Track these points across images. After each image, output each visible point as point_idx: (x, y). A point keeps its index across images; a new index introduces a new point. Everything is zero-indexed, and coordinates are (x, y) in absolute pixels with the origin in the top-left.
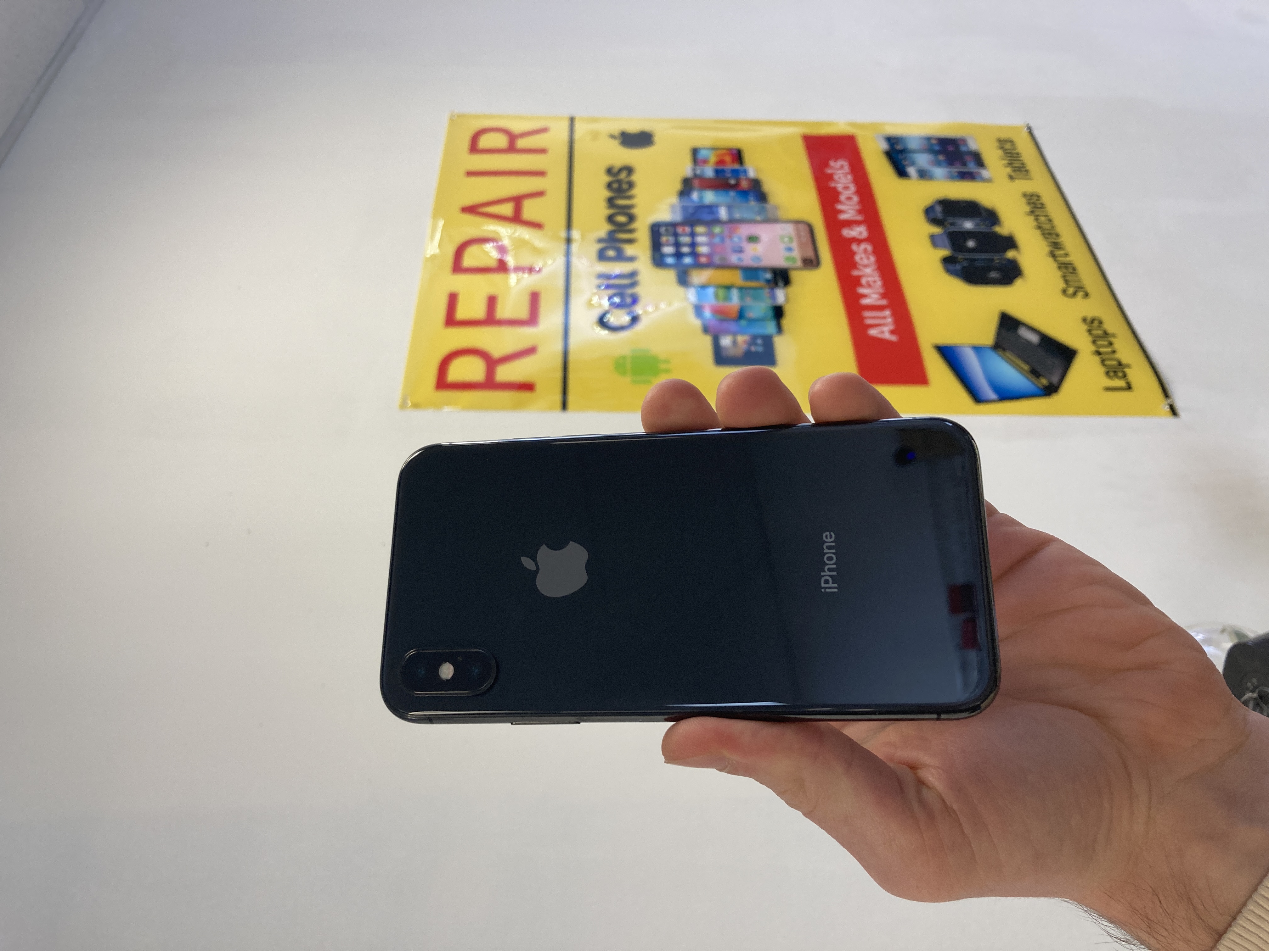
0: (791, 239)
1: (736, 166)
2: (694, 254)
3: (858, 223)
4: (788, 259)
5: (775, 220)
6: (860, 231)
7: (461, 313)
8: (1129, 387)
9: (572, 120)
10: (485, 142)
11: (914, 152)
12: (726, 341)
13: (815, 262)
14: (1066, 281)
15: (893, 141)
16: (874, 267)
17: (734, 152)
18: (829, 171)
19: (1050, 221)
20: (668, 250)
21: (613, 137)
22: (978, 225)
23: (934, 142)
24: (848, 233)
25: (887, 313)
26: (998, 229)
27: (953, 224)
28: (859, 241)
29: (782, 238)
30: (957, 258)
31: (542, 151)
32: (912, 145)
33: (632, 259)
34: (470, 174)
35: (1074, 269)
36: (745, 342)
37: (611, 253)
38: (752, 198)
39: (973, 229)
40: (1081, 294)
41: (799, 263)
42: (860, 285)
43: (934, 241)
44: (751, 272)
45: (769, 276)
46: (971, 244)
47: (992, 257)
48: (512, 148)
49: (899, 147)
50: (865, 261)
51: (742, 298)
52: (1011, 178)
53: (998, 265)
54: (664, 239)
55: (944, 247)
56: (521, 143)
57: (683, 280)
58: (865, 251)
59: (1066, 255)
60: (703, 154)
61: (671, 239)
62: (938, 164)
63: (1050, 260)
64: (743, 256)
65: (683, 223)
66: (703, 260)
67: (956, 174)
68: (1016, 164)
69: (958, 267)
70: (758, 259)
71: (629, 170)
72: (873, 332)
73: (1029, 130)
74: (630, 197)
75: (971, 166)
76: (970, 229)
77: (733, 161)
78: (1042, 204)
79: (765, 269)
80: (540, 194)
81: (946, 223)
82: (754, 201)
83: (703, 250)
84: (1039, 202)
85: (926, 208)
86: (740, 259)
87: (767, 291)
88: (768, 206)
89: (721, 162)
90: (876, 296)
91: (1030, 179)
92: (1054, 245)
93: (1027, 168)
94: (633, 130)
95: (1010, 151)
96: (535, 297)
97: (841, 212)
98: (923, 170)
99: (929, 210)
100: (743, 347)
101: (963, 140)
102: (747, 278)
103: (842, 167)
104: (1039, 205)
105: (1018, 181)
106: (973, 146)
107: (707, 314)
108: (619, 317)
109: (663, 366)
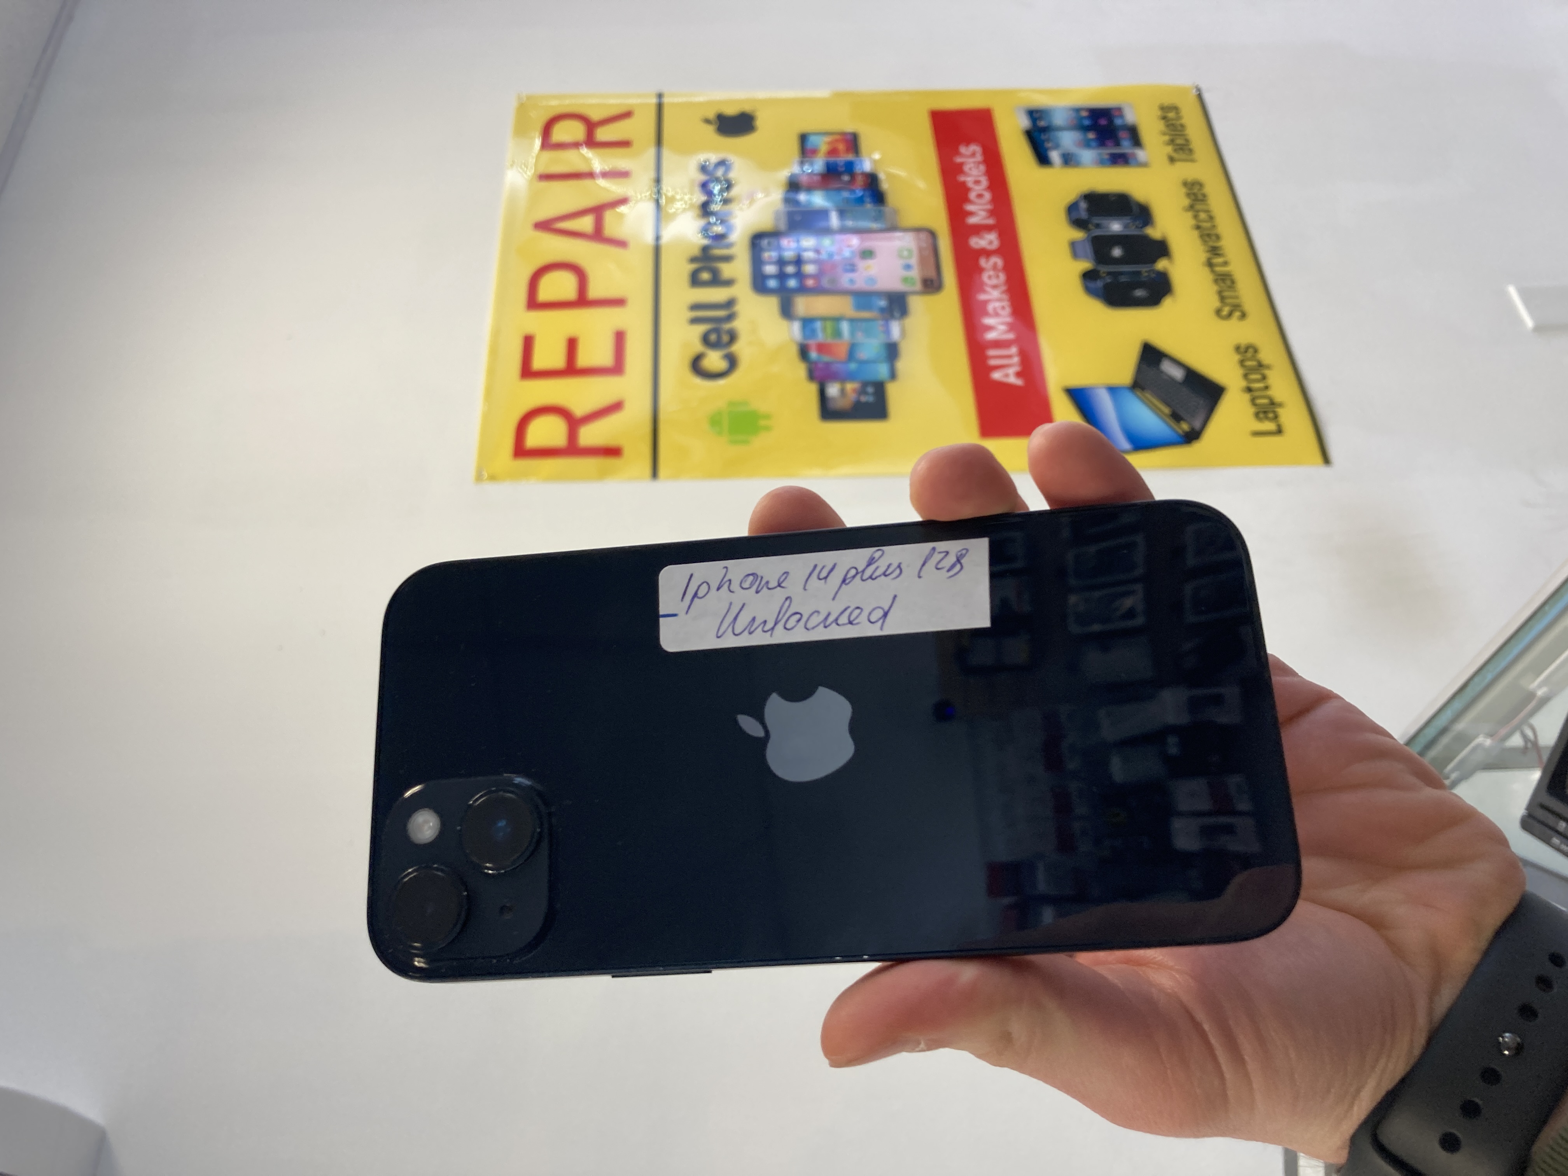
0: (910, 253)
1: (850, 157)
2: (800, 275)
3: (988, 228)
4: (905, 280)
5: (893, 228)
6: (988, 240)
7: (538, 362)
8: (1279, 431)
9: (660, 96)
10: (560, 133)
11: (1059, 129)
12: (833, 390)
13: (936, 284)
14: (1222, 299)
15: (1036, 115)
16: (1004, 288)
17: (849, 137)
18: (959, 160)
19: (1211, 218)
20: (770, 269)
21: (707, 121)
22: (1126, 226)
23: (1084, 114)
24: (976, 242)
25: (1014, 350)
26: (1150, 231)
27: (1098, 226)
28: (987, 253)
29: (900, 252)
30: (1099, 272)
31: (625, 144)
32: (1059, 120)
33: (729, 283)
34: (545, 177)
35: (1233, 282)
36: (854, 390)
37: (705, 276)
38: (867, 200)
39: (1121, 231)
40: (1237, 314)
41: (918, 286)
42: (986, 314)
43: (1075, 249)
44: (863, 298)
45: (883, 303)
46: (1117, 252)
47: (1140, 270)
48: (590, 141)
49: (1042, 124)
50: (994, 282)
51: (852, 333)
52: (1172, 160)
53: (1145, 280)
54: (765, 254)
55: (1086, 257)
56: (602, 134)
57: (787, 311)
58: (995, 267)
59: (1226, 263)
60: (813, 140)
61: (774, 255)
62: (1087, 144)
63: (1207, 270)
64: (855, 276)
65: (788, 233)
66: (810, 283)
67: (1107, 157)
68: (1179, 141)
69: (1099, 284)
70: (872, 280)
71: (726, 165)
72: (997, 375)
73: (1199, 93)
74: (731, 201)
75: (1126, 147)
76: (1118, 232)
77: (848, 150)
78: (1204, 196)
79: (879, 294)
80: (622, 201)
81: (1090, 226)
82: (870, 203)
83: (809, 269)
84: (1200, 192)
85: (1069, 206)
86: (852, 281)
87: (881, 322)
88: (886, 210)
89: (833, 152)
90: (1003, 328)
91: (1193, 161)
92: (1212, 250)
93: (1191, 147)
94: (731, 111)
95: (1174, 122)
96: (620, 338)
97: (971, 214)
98: (1068, 154)
99: (1072, 209)
100: (852, 397)
101: (1119, 110)
102: (859, 307)
103: (973, 155)
104: (1200, 197)
105: (1178, 165)
106: (1130, 117)
107: (814, 355)
108: (714, 360)
109: (763, 423)
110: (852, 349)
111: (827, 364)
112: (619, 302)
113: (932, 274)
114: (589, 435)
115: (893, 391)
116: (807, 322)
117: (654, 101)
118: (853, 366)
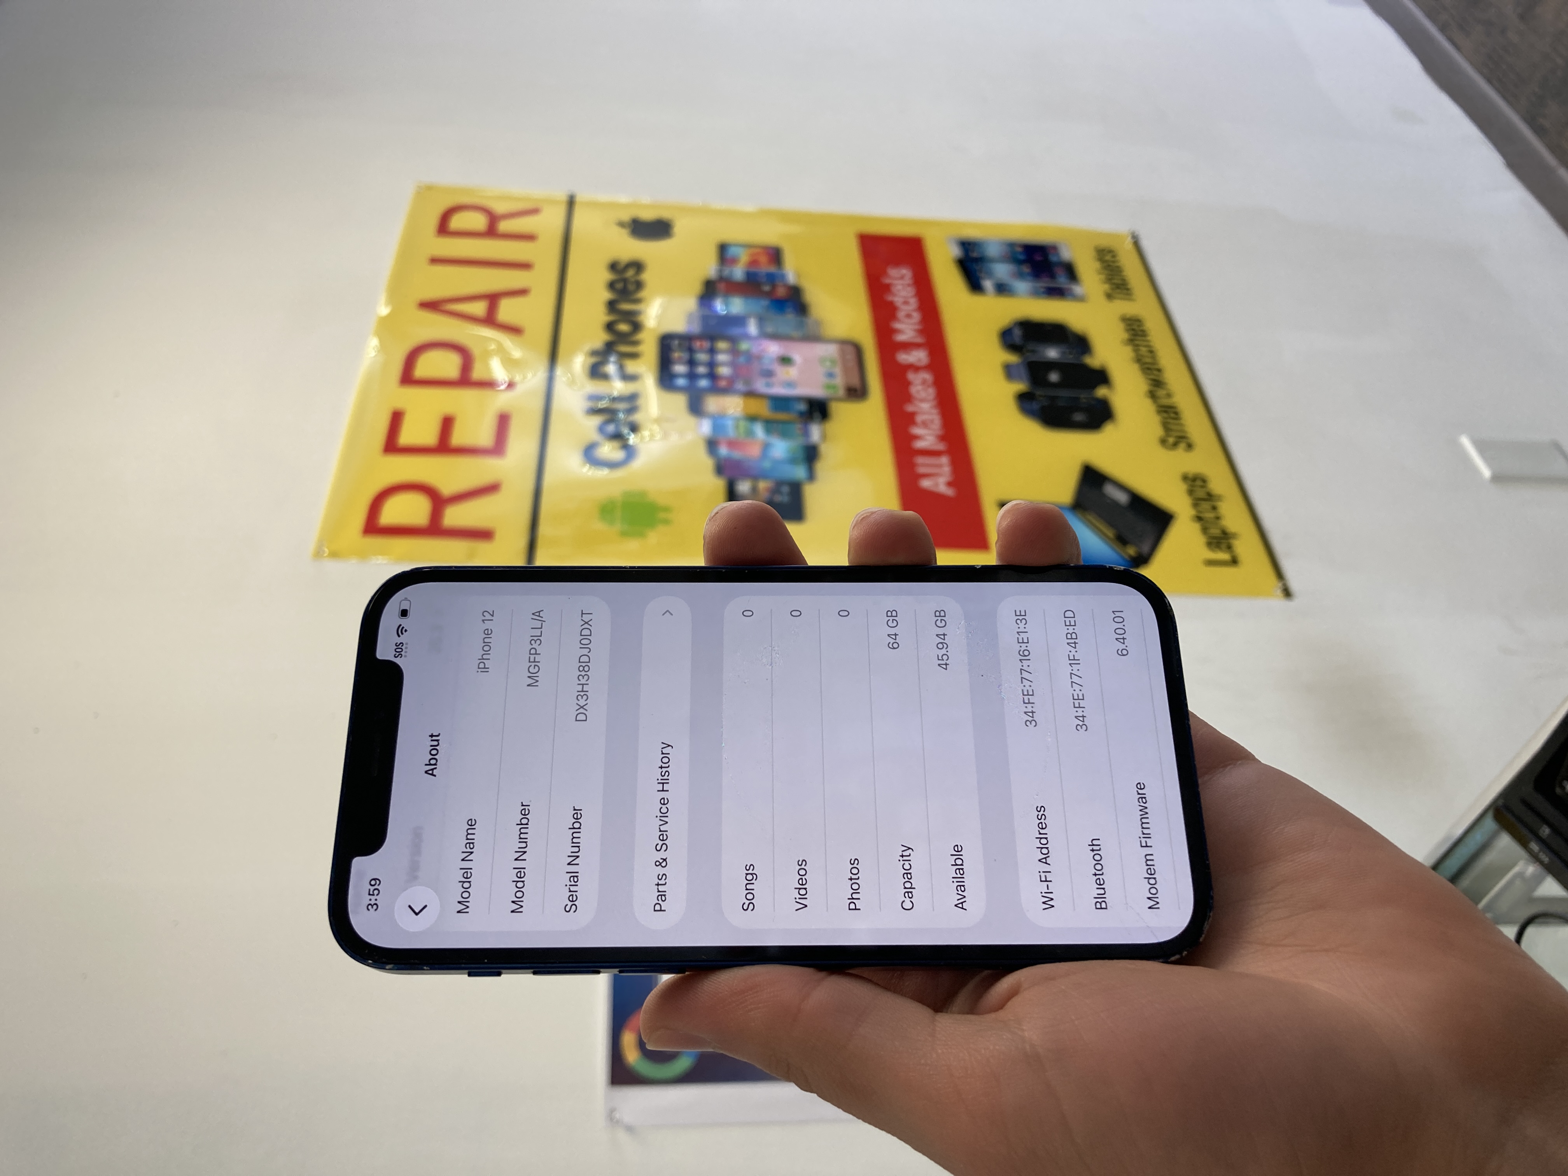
0: (833, 362)
1: (773, 269)
2: (712, 376)
3: (916, 346)
4: (828, 387)
5: (816, 339)
6: (919, 357)
7: (406, 438)
8: (1234, 561)
9: (572, 196)
10: (458, 222)
11: (992, 260)
12: (744, 485)
13: (860, 393)
14: (1167, 429)
15: (968, 246)
16: (934, 403)
17: (772, 251)
18: (887, 281)
19: (1151, 352)
20: (680, 368)
21: (621, 224)
22: (1064, 353)
23: (1019, 249)
24: (904, 358)
25: (944, 460)
26: (1088, 360)
27: (1033, 351)
28: (916, 368)
29: (822, 360)
30: (1035, 394)
31: (529, 237)
32: (993, 251)
33: (635, 378)
34: (435, 261)
35: (1176, 413)
36: (768, 488)
38: (790, 310)
39: (1058, 358)
40: (1182, 445)
41: (841, 392)
42: (914, 423)
43: (1009, 372)
44: (780, 403)
45: (802, 407)
46: (1054, 377)
47: (1078, 395)
48: (491, 232)
49: (975, 255)
50: (923, 394)
52: (1109, 296)
53: (1084, 405)
54: (676, 355)
55: (1020, 379)
56: (504, 226)
57: (696, 408)
58: (924, 382)
59: (1169, 396)
60: (732, 251)
61: (685, 356)
62: (1020, 276)
63: (1150, 401)
64: (773, 381)
65: (701, 337)
66: (723, 383)
67: (1042, 290)
68: (1117, 281)
69: (1035, 406)
71: (638, 266)
72: (926, 484)
73: (1135, 241)
74: (638, 301)
75: (1062, 280)
76: (1054, 359)
77: (770, 263)
78: (1143, 331)
79: (799, 399)
80: (522, 292)
81: (1025, 351)
82: (791, 313)
83: (724, 371)
84: (1141, 328)
85: (1002, 330)
86: (768, 386)
87: (799, 425)
88: (808, 320)
89: (753, 263)
90: (932, 438)
91: (1131, 299)
92: (1153, 383)
93: (1129, 287)
94: (648, 215)
95: (1110, 263)
96: (503, 421)
97: (898, 331)
98: (1002, 284)
99: (1005, 333)
100: (767, 496)
101: (1054, 247)
102: (776, 410)
103: (902, 278)
104: (1140, 333)
105: (1117, 301)
107: (723, 451)
108: (610, 451)
109: (662, 515)
111: (738, 461)
114: (456, 516)
115: (811, 492)
116: (718, 420)
117: (565, 199)
118: (767, 464)
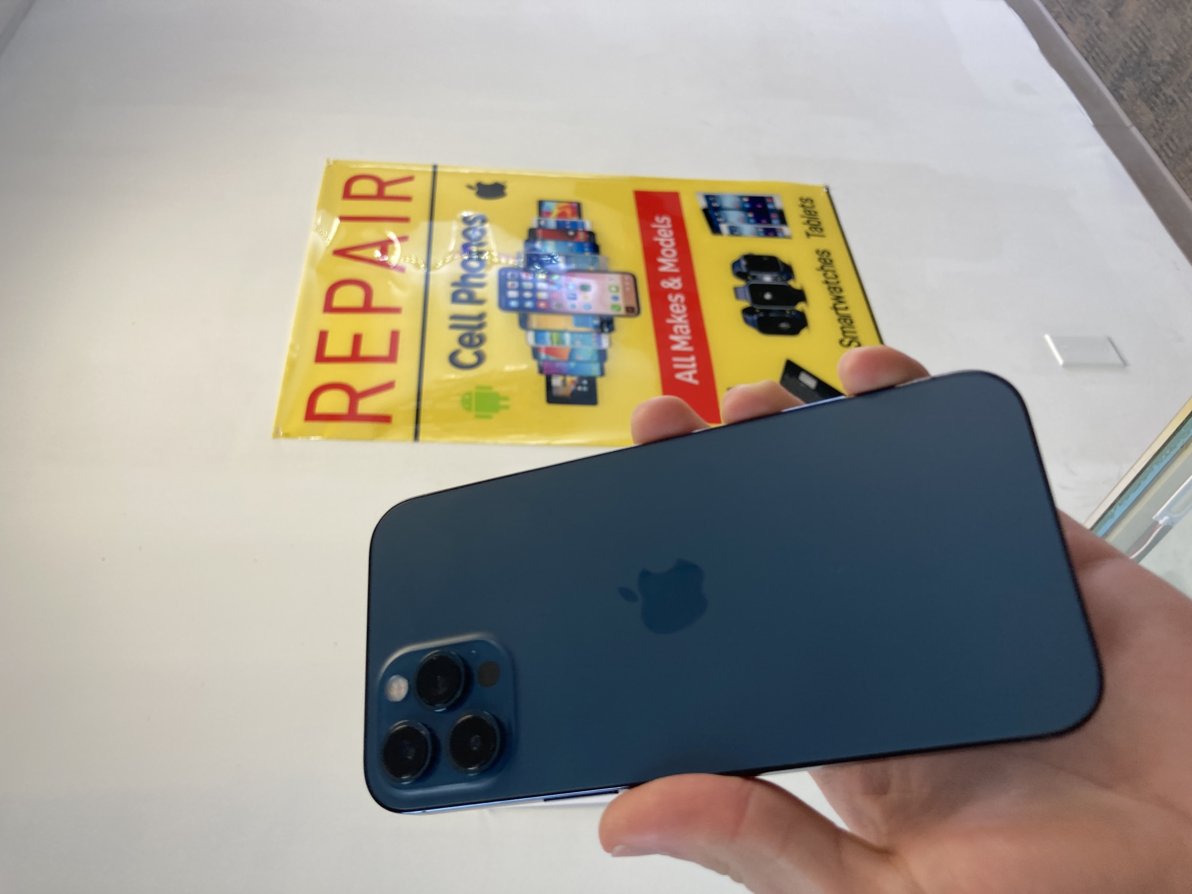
0: (617, 289)
1: (575, 219)
2: (535, 299)
3: (675, 275)
4: (614, 307)
5: (606, 272)
6: (675, 283)
7: (330, 351)
9: (435, 167)
10: (357, 188)
11: (727, 209)
12: (557, 381)
13: (636, 310)
14: (844, 332)
15: (711, 199)
16: (685, 316)
17: (575, 205)
18: (654, 226)
19: (836, 276)
20: (512, 294)
21: (470, 187)
22: (775, 279)
23: (746, 200)
24: (665, 284)
25: (692, 359)
26: (791, 283)
27: (754, 277)
28: (674, 292)
29: (610, 288)
30: (755, 309)
31: (407, 199)
32: (728, 203)
33: (481, 302)
34: (345, 218)
35: (852, 322)
36: (573, 382)
37: (463, 296)
38: (587, 249)
39: (771, 282)
41: (623, 311)
42: (673, 333)
43: (737, 292)
44: (581, 318)
45: (597, 322)
46: (768, 296)
47: (785, 309)
48: (380, 195)
49: (715, 205)
50: (678, 311)
51: (573, 342)
52: (808, 235)
53: (788, 316)
54: (510, 284)
55: (746, 299)
56: (389, 191)
57: (524, 323)
58: (679, 301)
59: (847, 308)
60: (547, 206)
61: (516, 284)
62: (747, 221)
63: (833, 312)
64: (576, 302)
66: (542, 305)
67: (761, 230)
68: (813, 222)
69: (755, 317)
70: (588, 306)
71: (482, 219)
72: (679, 376)
73: (827, 191)
74: (482, 244)
75: (775, 224)
76: (769, 282)
77: (573, 214)
78: (831, 261)
79: (594, 316)
81: (749, 277)
82: (589, 251)
83: (542, 295)
84: (828, 258)
85: (732, 263)
86: (574, 306)
87: (594, 335)
88: (600, 257)
89: (562, 214)
90: (684, 343)
91: (823, 236)
92: (836, 299)
93: (822, 227)
94: (488, 181)
95: (809, 209)
96: (395, 336)
97: (661, 264)
98: (734, 227)
99: (735, 265)
100: (571, 387)
101: (771, 198)
102: (577, 324)
103: (665, 223)
104: (828, 261)
105: (812, 238)
106: (779, 204)
107: (543, 356)
108: (467, 356)
109: (503, 403)
110: (572, 352)
111: (554, 362)
112: (396, 310)
113: (633, 303)
114: (365, 406)
115: (601, 383)
116: (539, 333)
117: (430, 170)
118: (572, 365)
